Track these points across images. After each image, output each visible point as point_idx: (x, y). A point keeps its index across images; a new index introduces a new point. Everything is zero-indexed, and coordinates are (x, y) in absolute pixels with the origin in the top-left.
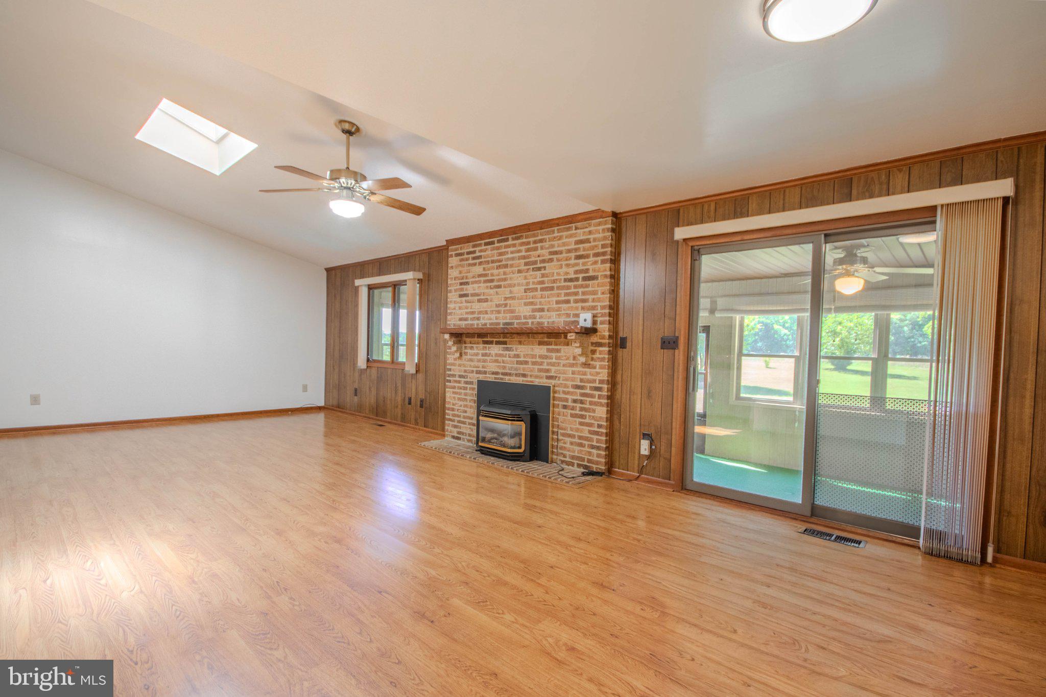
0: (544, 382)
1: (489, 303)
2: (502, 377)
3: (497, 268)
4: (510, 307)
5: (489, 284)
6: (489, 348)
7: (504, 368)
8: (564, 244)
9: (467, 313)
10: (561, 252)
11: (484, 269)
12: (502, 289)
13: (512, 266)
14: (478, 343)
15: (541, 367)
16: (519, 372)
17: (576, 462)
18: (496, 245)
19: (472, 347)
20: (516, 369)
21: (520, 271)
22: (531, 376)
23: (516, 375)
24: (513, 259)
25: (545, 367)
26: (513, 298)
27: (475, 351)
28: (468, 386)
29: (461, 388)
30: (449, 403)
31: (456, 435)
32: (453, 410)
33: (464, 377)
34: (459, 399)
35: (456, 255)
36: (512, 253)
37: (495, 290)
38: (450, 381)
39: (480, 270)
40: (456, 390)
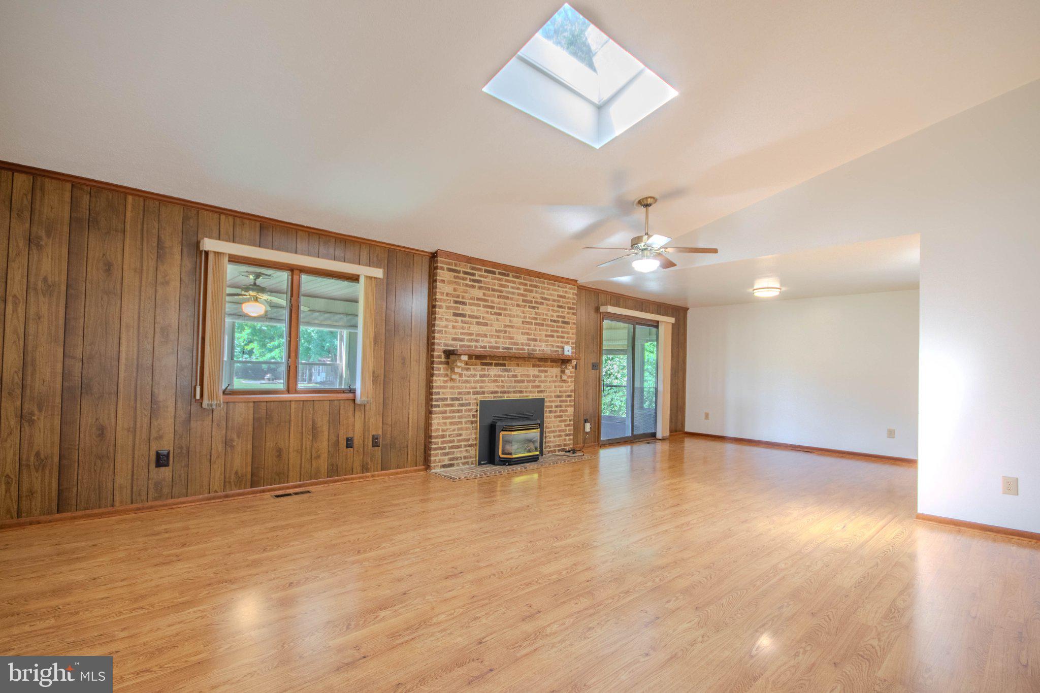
0: (537, 396)
1: (489, 327)
2: (501, 394)
3: (498, 297)
4: (509, 333)
5: (490, 310)
6: (488, 369)
7: (503, 387)
8: (551, 295)
9: (462, 334)
10: (549, 300)
11: (484, 294)
12: (502, 317)
13: (512, 299)
14: (476, 365)
15: (534, 384)
16: (516, 389)
17: (557, 449)
18: (497, 276)
19: (468, 368)
20: (514, 387)
21: (518, 305)
22: (526, 392)
23: (514, 392)
24: (513, 293)
25: (537, 384)
26: (512, 327)
27: (472, 372)
28: (464, 408)
29: (454, 412)
30: (437, 430)
31: (447, 462)
32: (443, 436)
33: (457, 399)
34: (451, 423)
35: (450, 270)
36: (512, 288)
37: (495, 317)
38: (438, 406)
39: (478, 293)
40: (448, 415)
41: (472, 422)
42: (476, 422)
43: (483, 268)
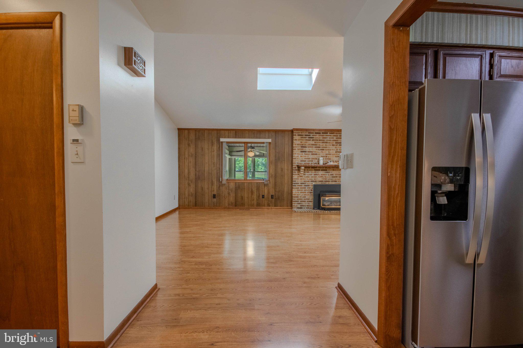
1: (318, 155)
2: (325, 182)
3: (322, 143)
4: (329, 157)
5: (318, 148)
6: (318, 172)
7: (326, 179)
9: (305, 159)
11: (315, 142)
12: (325, 151)
13: (329, 143)
16: (333, 180)
18: (321, 134)
19: (308, 172)
21: (333, 145)
22: (338, 181)
24: (330, 140)
26: (330, 154)
27: (310, 173)
28: (307, 187)
29: (302, 188)
30: (295, 194)
31: (299, 207)
32: (297, 197)
33: (303, 183)
34: (301, 192)
35: (299, 135)
36: (329, 138)
37: (321, 151)
38: (295, 186)
39: (313, 142)
40: (299, 189)
41: (311, 193)
42: (312, 192)
43: (314, 132)
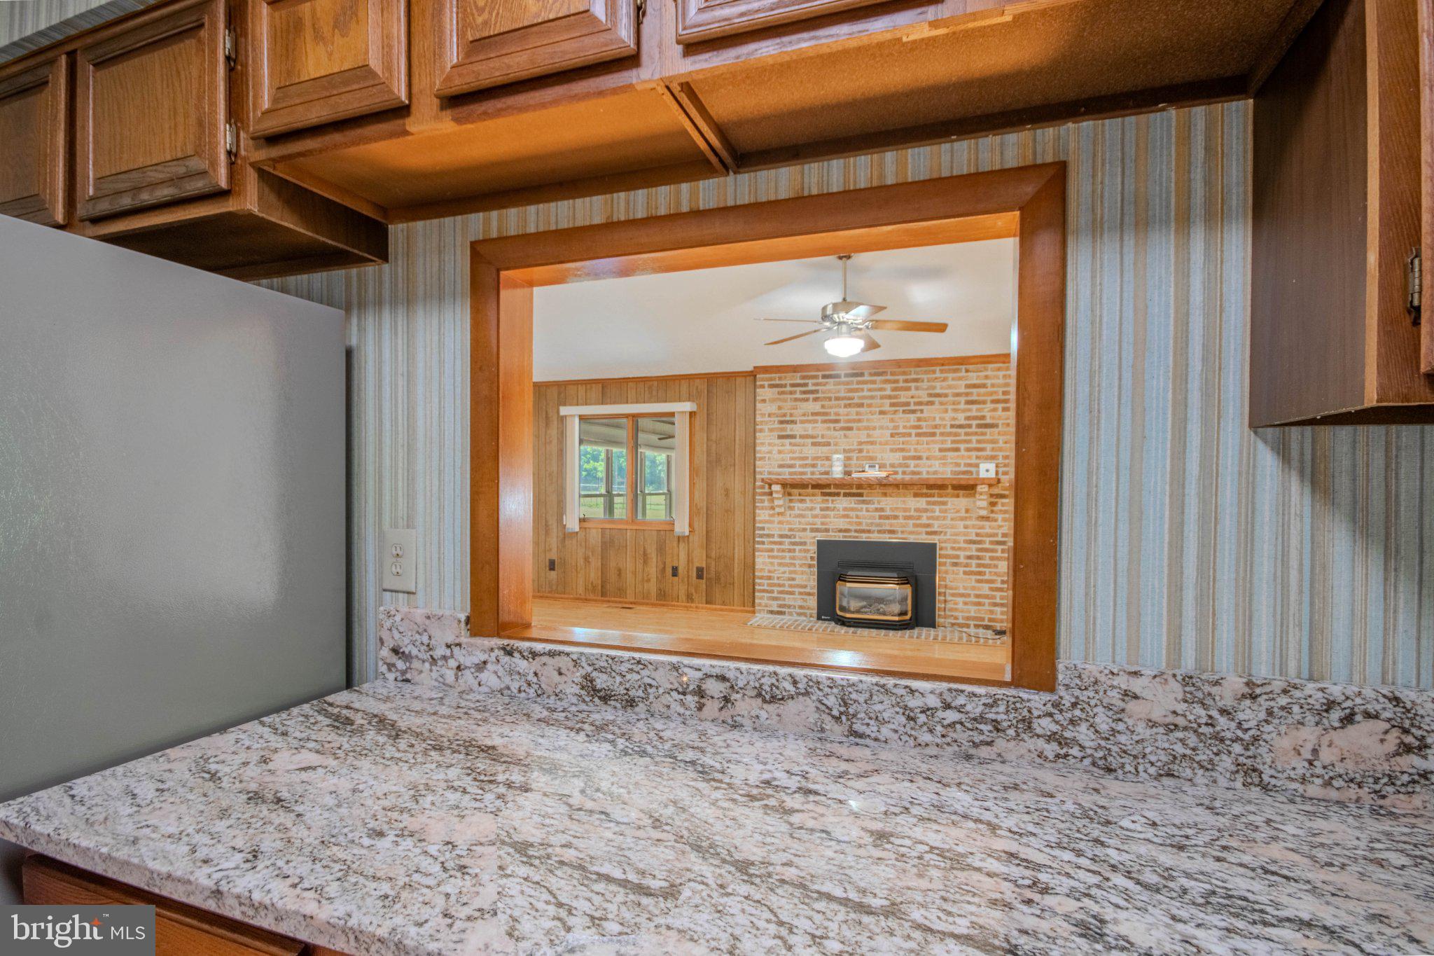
0: (923, 538)
1: (830, 447)
2: (856, 534)
3: (845, 406)
4: (868, 452)
5: (832, 425)
6: (833, 501)
7: (860, 524)
8: (950, 387)
9: (792, 459)
10: (946, 395)
11: (823, 407)
12: (855, 431)
13: (870, 406)
14: (813, 495)
15: (918, 522)
16: (884, 528)
17: (972, 623)
18: (843, 379)
19: (803, 500)
20: (878, 525)
21: (882, 413)
22: (902, 532)
23: (879, 532)
24: (872, 397)
25: (924, 521)
26: (872, 443)
27: (808, 505)
28: (797, 548)
29: (783, 551)
30: (762, 570)
31: (776, 609)
32: (769, 578)
33: (789, 537)
34: (780, 564)
35: (772, 386)
36: (870, 390)
37: (842, 433)
38: (763, 543)
39: (816, 407)
40: (775, 553)
41: (810, 566)
42: (813, 566)
43: (820, 374)
